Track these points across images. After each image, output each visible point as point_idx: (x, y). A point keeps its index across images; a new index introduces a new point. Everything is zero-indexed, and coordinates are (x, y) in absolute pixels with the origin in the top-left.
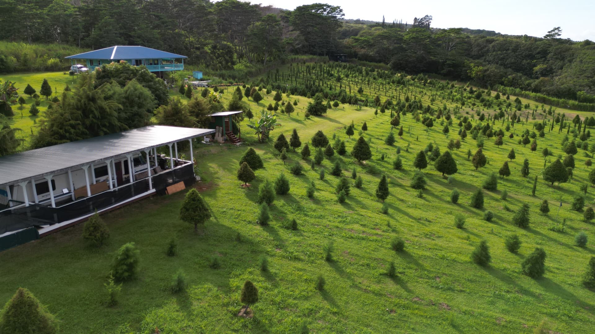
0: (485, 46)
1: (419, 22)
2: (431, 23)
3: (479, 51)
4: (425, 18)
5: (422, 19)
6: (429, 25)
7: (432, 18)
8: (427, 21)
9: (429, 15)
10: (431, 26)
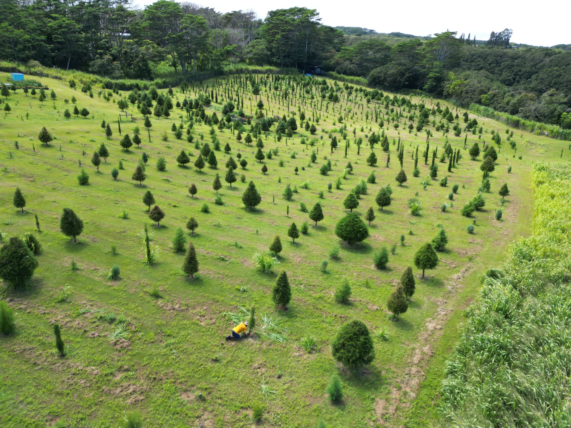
0: (542, 61)
1: (497, 37)
2: (510, 38)
3: (532, 67)
4: (504, 32)
5: (500, 33)
6: (508, 40)
7: (513, 32)
8: (506, 35)
9: (509, 29)
10: (510, 41)
